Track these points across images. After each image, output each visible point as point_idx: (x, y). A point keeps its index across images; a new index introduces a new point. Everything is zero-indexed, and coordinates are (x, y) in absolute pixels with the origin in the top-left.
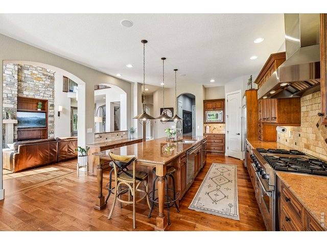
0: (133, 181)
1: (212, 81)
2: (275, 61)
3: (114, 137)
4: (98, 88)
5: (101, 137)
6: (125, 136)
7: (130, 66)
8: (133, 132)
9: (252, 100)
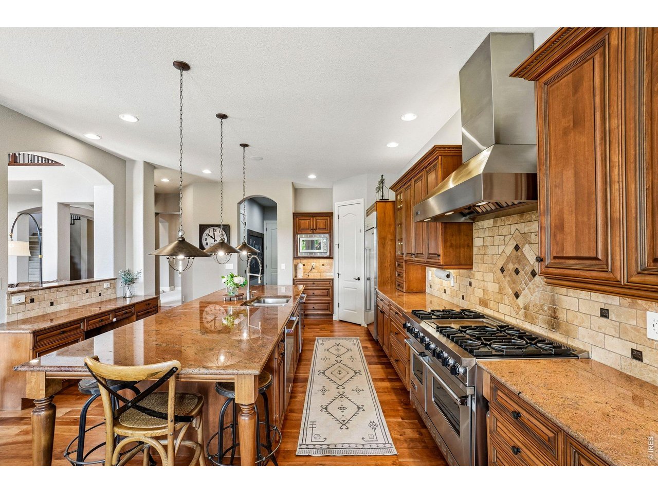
0: (168, 427)
1: (312, 176)
2: (440, 157)
3: (75, 298)
4: (14, 160)
5: (32, 301)
6: (109, 291)
7: (129, 118)
8: (130, 280)
9: (387, 219)
